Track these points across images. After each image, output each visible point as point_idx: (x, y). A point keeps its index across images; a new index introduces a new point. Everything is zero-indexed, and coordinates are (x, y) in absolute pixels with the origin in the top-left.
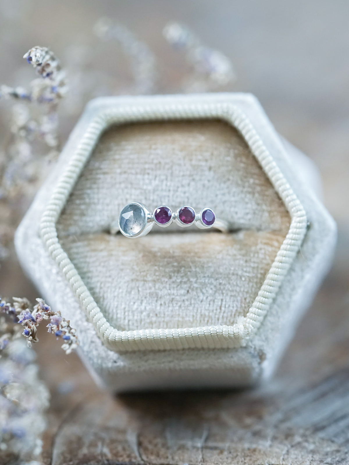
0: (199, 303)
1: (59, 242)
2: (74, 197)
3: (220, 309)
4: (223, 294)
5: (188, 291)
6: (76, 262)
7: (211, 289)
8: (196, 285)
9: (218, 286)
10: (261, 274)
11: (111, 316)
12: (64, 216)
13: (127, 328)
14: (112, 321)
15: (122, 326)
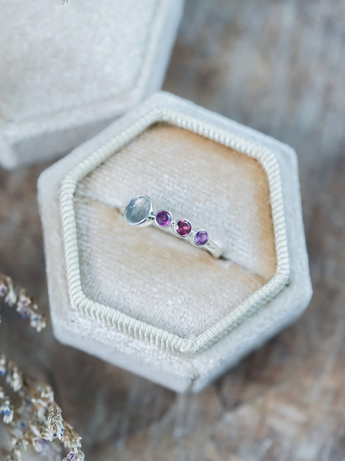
0: (165, 306)
1: (72, 199)
2: (104, 167)
3: (180, 319)
4: (188, 308)
5: (160, 292)
6: (80, 221)
7: (181, 299)
8: (169, 290)
9: (187, 300)
10: (229, 306)
11: (87, 281)
12: (88, 179)
13: (95, 297)
14: (86, 286)
15: (92, 294)
